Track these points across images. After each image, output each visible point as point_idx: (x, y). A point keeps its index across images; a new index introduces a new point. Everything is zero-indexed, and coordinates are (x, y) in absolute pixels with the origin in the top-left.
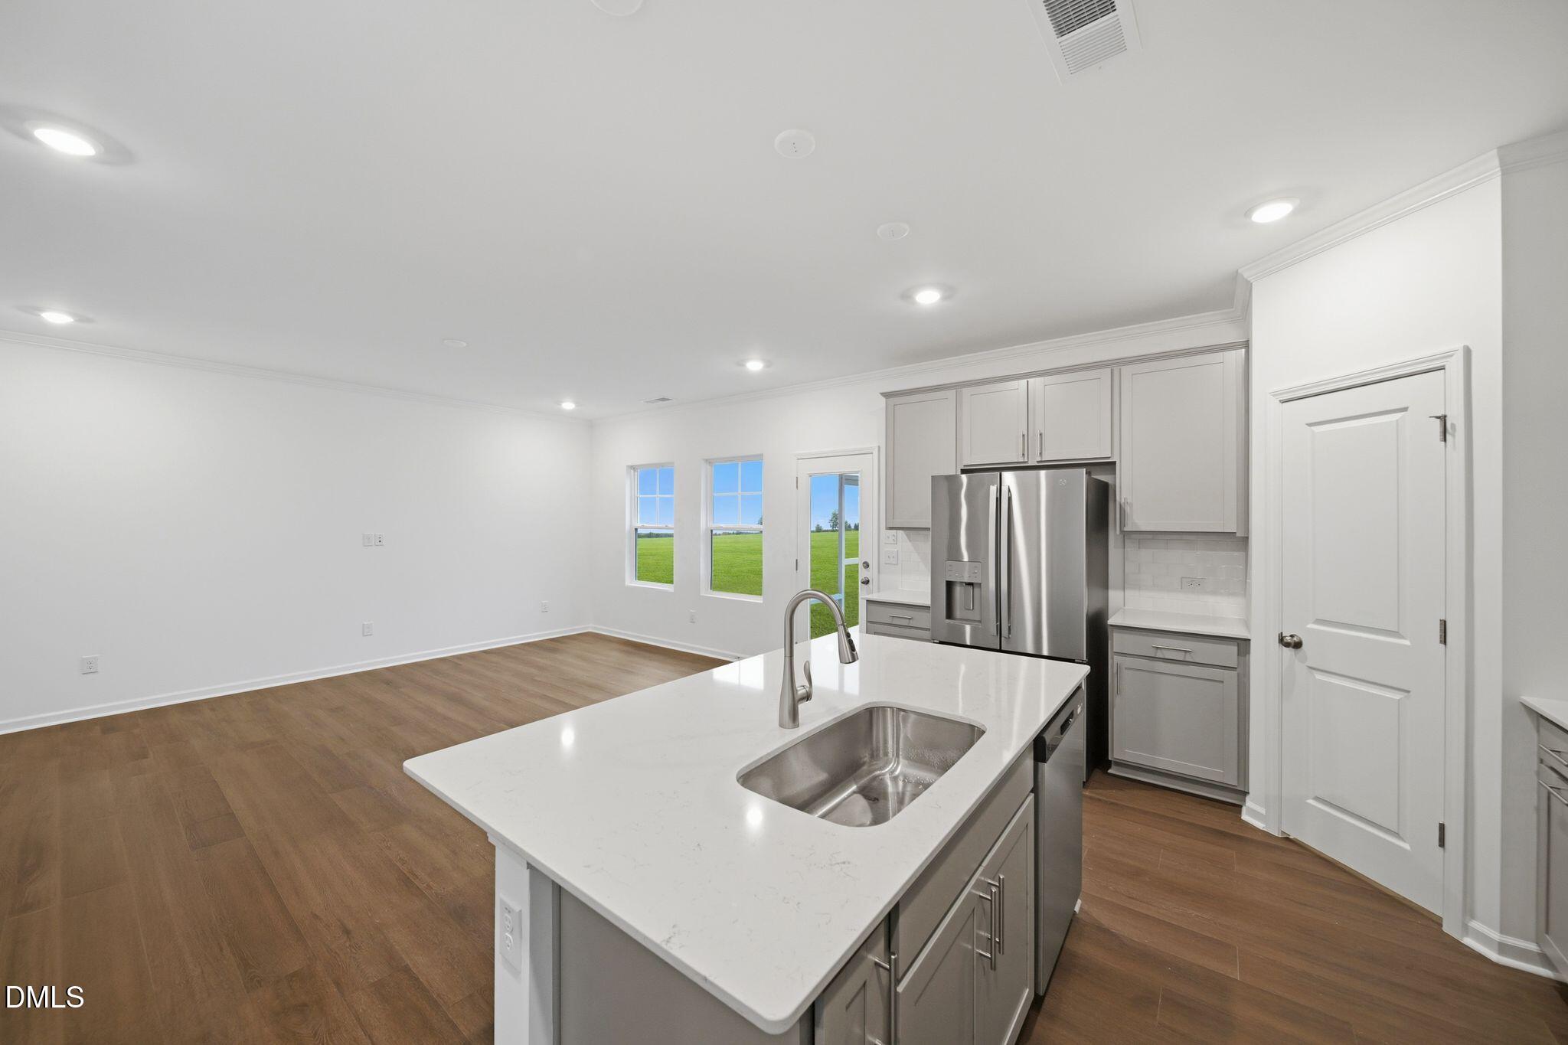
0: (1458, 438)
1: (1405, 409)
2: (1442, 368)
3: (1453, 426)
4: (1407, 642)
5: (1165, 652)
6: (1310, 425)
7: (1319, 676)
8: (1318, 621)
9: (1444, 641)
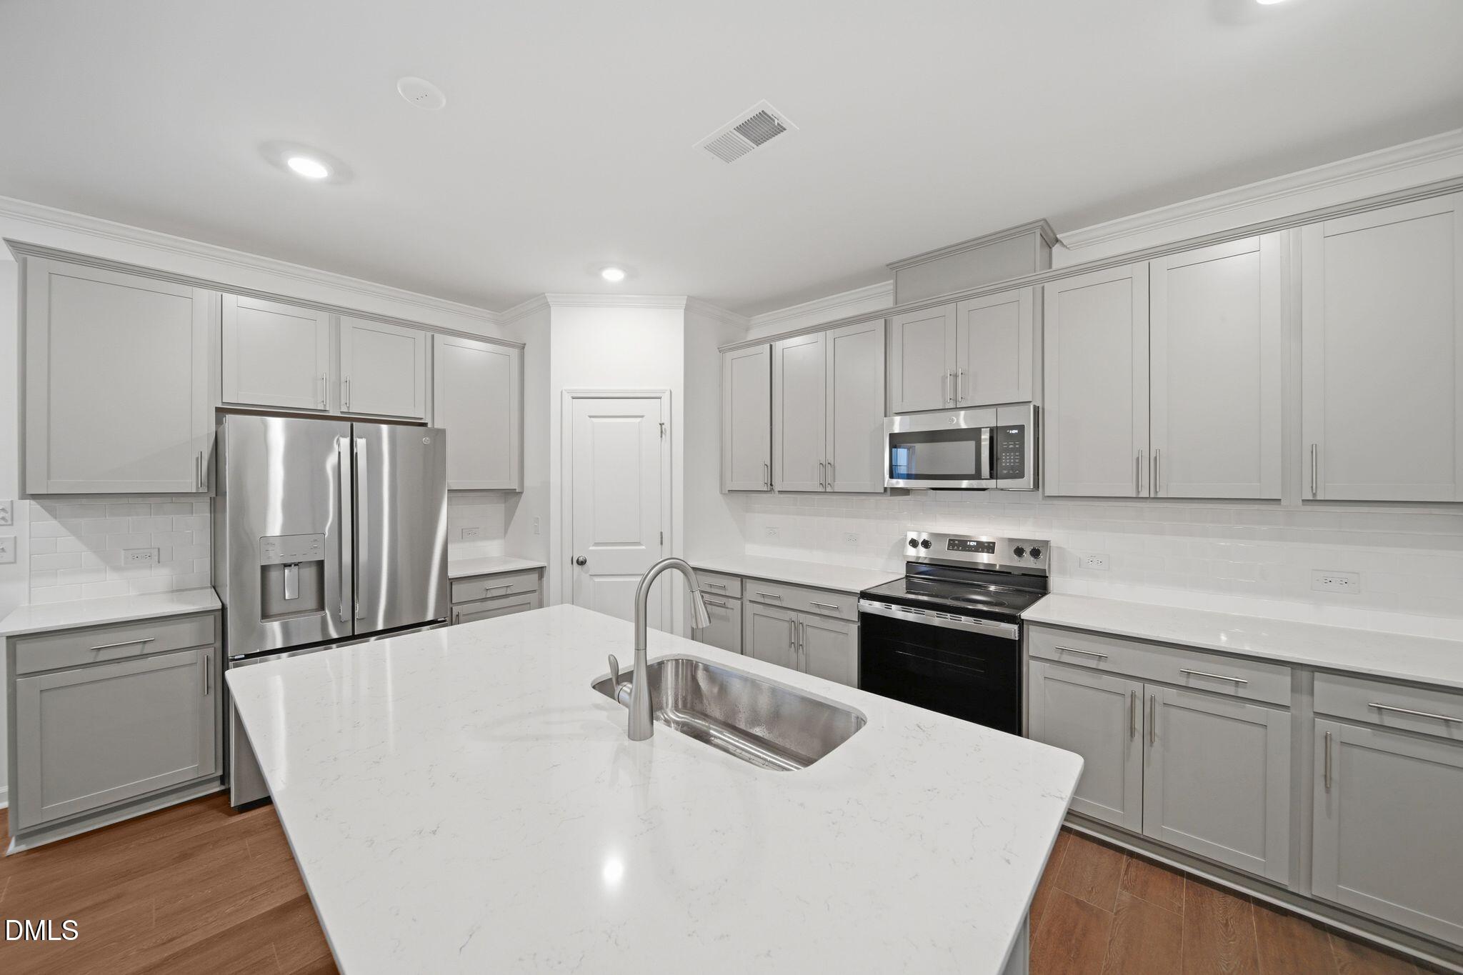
0: (667, 437)
1: (642, 417)
2: (660, 398)
3: (665, 429)
4: (644, 547)
5: (492, 591)
6: (590, 417)
7: (597, 579)
8: (597, 544)
9: (662, 544)
